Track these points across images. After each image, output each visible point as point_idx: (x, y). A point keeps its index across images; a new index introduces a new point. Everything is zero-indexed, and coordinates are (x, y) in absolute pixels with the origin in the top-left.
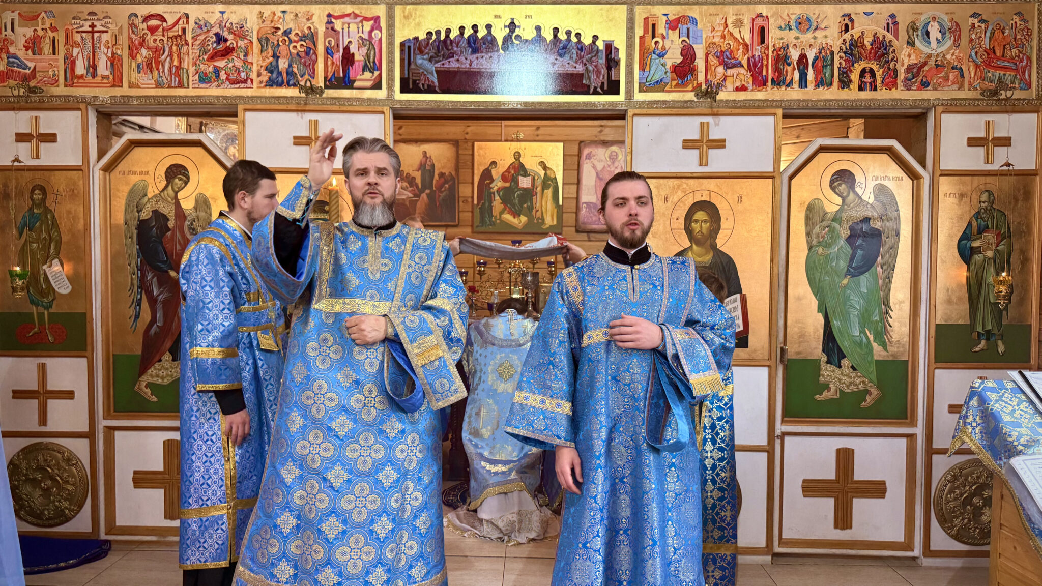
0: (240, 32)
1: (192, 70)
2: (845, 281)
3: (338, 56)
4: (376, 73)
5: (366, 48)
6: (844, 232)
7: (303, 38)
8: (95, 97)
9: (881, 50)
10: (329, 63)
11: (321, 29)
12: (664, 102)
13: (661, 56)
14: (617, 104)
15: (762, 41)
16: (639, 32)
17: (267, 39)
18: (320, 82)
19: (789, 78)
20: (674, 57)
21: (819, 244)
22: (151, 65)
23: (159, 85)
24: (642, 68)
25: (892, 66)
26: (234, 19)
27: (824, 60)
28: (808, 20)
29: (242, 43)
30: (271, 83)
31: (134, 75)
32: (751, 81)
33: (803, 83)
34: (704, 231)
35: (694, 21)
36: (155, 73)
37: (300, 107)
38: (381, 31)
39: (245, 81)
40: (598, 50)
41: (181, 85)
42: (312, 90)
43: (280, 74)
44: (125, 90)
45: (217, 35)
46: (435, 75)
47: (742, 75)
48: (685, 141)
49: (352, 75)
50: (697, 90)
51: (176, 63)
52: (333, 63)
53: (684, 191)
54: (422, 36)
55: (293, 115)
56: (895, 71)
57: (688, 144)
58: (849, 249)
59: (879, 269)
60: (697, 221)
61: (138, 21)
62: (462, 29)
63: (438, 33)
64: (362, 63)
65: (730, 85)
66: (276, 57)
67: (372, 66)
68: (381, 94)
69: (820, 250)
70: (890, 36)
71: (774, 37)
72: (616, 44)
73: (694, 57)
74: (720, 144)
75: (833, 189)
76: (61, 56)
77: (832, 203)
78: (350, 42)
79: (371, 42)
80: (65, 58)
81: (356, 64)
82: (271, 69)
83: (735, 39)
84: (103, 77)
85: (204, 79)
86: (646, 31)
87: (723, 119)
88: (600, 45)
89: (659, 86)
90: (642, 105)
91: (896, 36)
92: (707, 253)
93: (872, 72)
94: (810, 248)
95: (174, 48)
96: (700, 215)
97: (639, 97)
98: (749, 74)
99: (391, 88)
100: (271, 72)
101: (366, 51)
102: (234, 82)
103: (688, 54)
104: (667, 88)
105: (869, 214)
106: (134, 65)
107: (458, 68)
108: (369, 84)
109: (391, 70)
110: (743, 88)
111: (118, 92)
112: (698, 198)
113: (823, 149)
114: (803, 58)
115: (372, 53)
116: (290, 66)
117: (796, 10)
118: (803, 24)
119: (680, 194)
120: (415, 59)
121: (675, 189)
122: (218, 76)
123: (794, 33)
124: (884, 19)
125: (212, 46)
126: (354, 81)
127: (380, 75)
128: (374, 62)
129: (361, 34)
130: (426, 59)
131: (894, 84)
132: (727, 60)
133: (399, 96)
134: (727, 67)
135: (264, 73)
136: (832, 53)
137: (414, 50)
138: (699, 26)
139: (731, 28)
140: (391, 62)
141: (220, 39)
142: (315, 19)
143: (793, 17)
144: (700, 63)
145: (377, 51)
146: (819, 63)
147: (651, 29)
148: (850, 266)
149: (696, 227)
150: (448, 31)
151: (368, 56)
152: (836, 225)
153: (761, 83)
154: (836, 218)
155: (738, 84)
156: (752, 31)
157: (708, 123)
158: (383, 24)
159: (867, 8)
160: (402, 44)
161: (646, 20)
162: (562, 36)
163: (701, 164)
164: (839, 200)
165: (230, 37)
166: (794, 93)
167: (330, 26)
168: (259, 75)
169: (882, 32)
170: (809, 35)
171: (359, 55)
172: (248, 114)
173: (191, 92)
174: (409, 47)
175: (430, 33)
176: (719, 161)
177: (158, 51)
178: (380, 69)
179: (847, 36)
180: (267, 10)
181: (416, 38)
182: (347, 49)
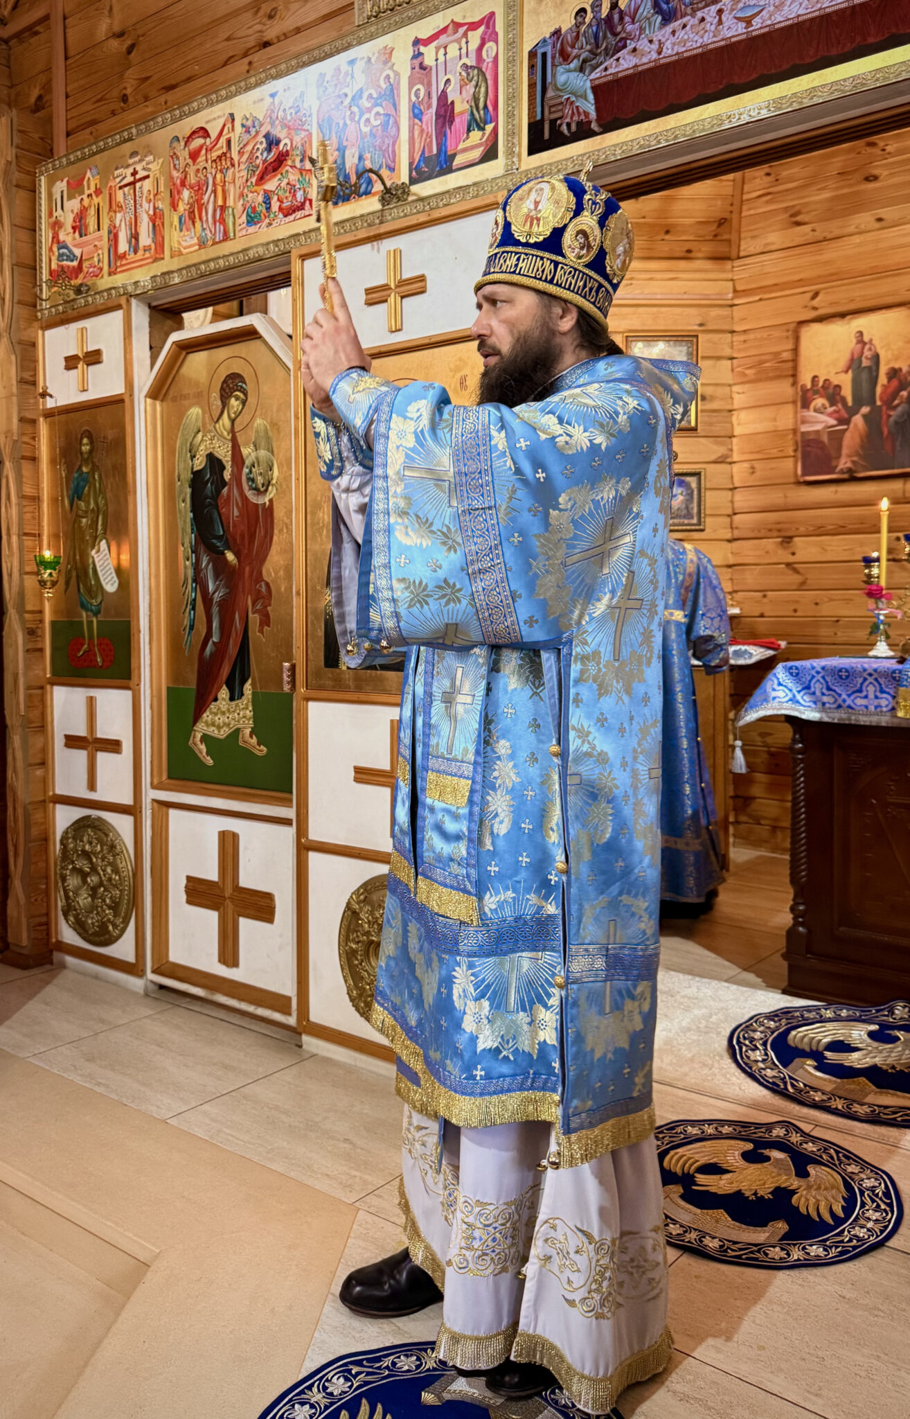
0: (296, 121)
3: (430, 115)
4: (489, 127)
5: (474, 83)
7: (379, 99)
8: (137, 284)
10: (417, 133)
11: (406, 72)
17: (331, 120)
26: (288, 101)
29: (298, 140)
37: (374, 230)
38: (497, 43)
39: (302, 207)
41: (226, 237)
42: (391, 193)
43: (347, 177)
45: (267, 136)
46: (591, 97)
49: (450, 145)
51: (220, 202)
52: (422, 131)
55: (365, 247)
64: (467, 117)
66: (342, 149)
67: (482, 116)
78: (448, 81)
79: (480, 70)
80: (110, 232)
81: (457, 120)
85: (253, 218)
95: (219, 176)
101: (473, 90)
102: (287, 212)
107: (636, 66)
108: (477, 154)
109: (513, 114)
111: (159, 268)
115: (483, 90)
116: (361, 157)
120: (554, 75)
122: (269, 207)
125: (262, 157)
126: (454, 156)
127: (497, 131)
128: (485, 107)
129: (465, 60)
130: (575, 70)
133: (526, 162)
137: (553, 58)
140: (513, 96)
141: (272, 142)
142: (396, 57)
145: (490, 82)
151: (476, 99)
158: (500, 25)
160: (533, 54)
165: (283, 134)
167: (417, 62)
172: (306, 264)
174: (544, 55)
175: (581, 13)
177: (201, 188)
178: (495, 118)
180: (330, 67)
182: (443, 96)
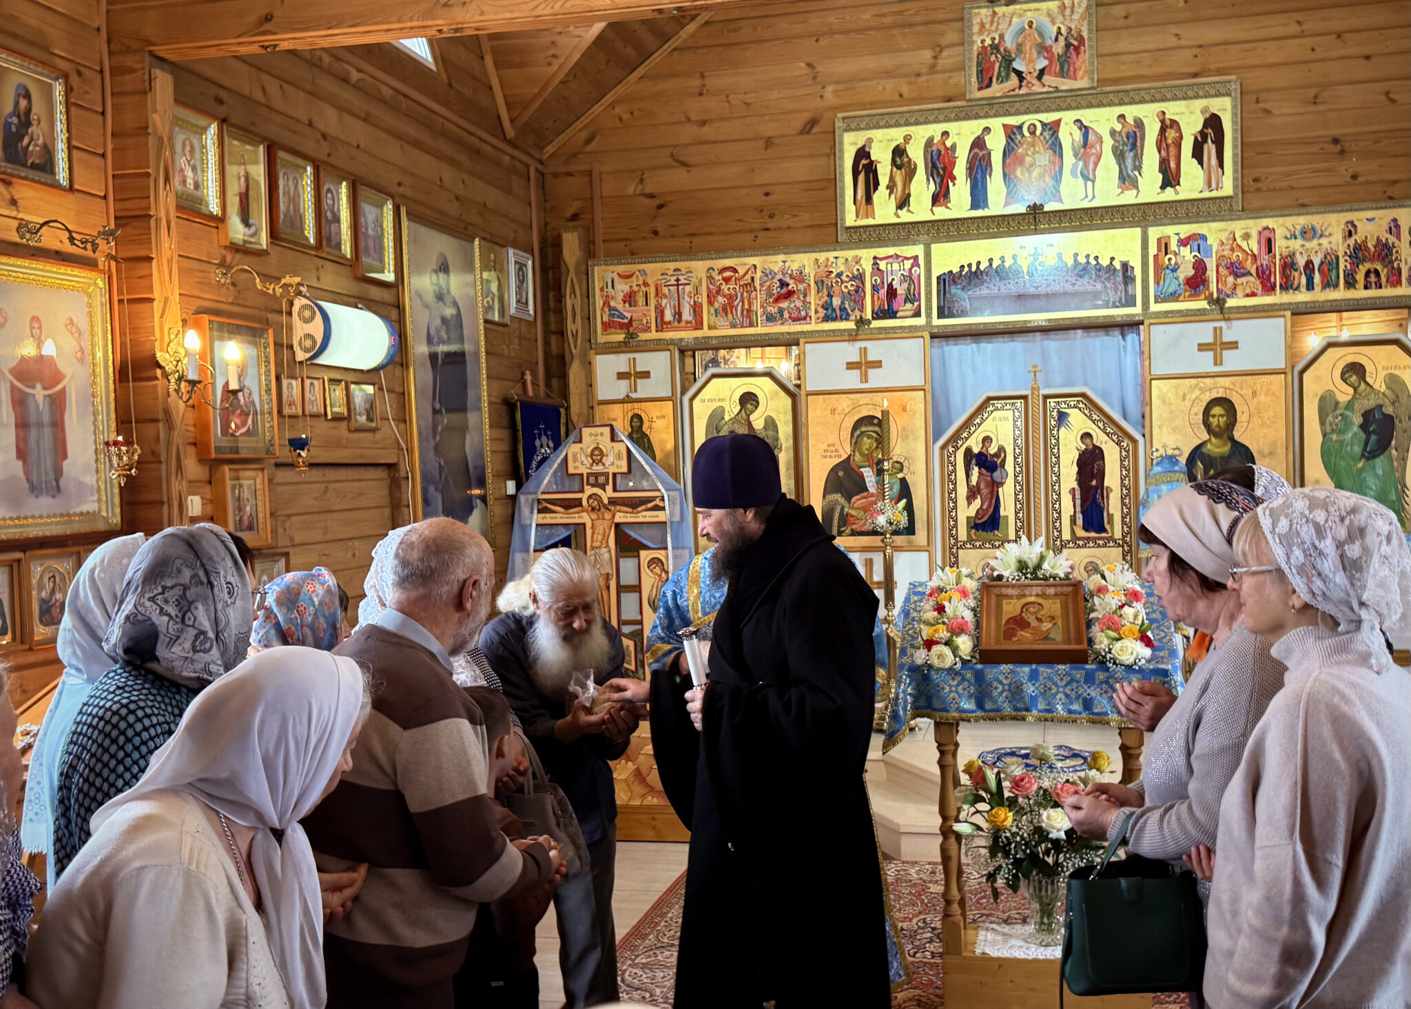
0: (800, 277)
1: (760, 312)
2: (1360, 465)
3: (883, 292)
4: (916, 304)
5: (907, 283)
6: (1357, 420)
7: (853, 278)
8: (681, 340)
9: (1385, 252)
10: (876, 298)
11: (868, 269)
12: (1179, 311)
13: (1174, 270)
14: (1134, 315)
15: (1270, 251)
16: (1153, 250)
17: (822, 282)
18: (868, 314)
19: (1296, 283)
20: (1187, 271)
21: (1333, 431)
22: (726, 310)
23: (733, 326)
24: (1157, 282)
25: (1395, 265)
26: (795, 267)
27: (1330, 263)
28: (1313, 229)
29: (801, 287)
30: (827, 319)
31: (713, 318)
32: (1260, 288)
33: (1310, 286)
34: (1222, 424)
35: (1204, 238)
36: (730, 315)
37: (852, 337)
38: (919, 268)
39: (805, 318)
40: (1115, 270)
41: (751, 325)
42: (861, 322)
43: (834, 310)
44: (705, 332)
45: (780, 281)
46: (968, 301)
47: (1253, 282)
48: (1199, 345)
49: (895, 307)
50: (1209, 299)
51: (746, 306)
52: (879, 298)
53: (1201, 389)
54: (956, 270)
55: (846, 344)
56: (1399, 270)
57: (1202, 347)
58: (1363, 436)
59: (1394, 452)
60: (1214, 416)
61: (715, 274)
62: (991, 260)
63: (970, 265)
64: (904, 296)
65: (1239, 291)
66: (830, 296)
67: (912, 298)
68: (921, 321)
69: (1334, 437)
70: (1392, 239)
71: (1281, 245)
72: (1131, 264)
73: (1205, 269)
74: (1234, 345)
75: (1345, 381)
76: (652, 307)
77: (1344, 394)
78: (893, 279)
79: (911, 278)
80: (656, 308)
81: (899, 297)
82: (827, 306)
83: (1244, 251)
84: (687, 322)
85: (770, 318)
86: (1159, 249)
87: (1235, 323)
88: (1117, 265)
89: (1174, 297)
90: (1158, 314)
91: (1399, 238)
92: (1225, 444)
93: (1377, 273)
94: (1324, 435)
95: (745, 294)
96: (1217, 410)
97: (1154, 307)
98: (1258, 282)
99: (929, 315)
100: (827, 309)
101: (907, 286)
102: (795, 320)
103: (1200, 267)
104: (1181, 298)
105: (1380, 402)
106: (712, 310)
108: (910, 313)
109: (929, 300)
110: (1253, 294)
111: (699, 334)
112: (1215, 395)
113: (1331, 345)
114: (1309, 265)
115: (912, 287)
116: (843, 303)
117: (1301, 221)
118: (1308, 233)
119: (1197, 392)
120: (950, 289)
121: (1192, 389)
122: (782, 316)
123: (1300, 241)
124: (1385, 224)
125: (776, 290)
126: (897, 312)
127: (919, 306)
128: (914, 294)
129: (902, 272)
130: (960, 289)
131: (1399, 282)
132: (1236, 270)
133: (936, 322)
134: (1237, 276)
135: (821, 310)
136: (1337, 258)
137: (949, 282)
138: (1209, 242)
139: (1239, 241)
140: (929, 293)
141: (783, 284)
142: (862, 261)
143: (1298, 227)
144: (1212, 274)
145: (917, 285)
146: (1325, 268)
147: (1164, 246)
148: (1365, 450)
149: (1214, 421)
150: (979, 263)
151: (909, 289)
152: (1349, 413)
153: (1269, 288)
154: (1350, 405)
155: (1248, 291)
156: (1259, 243)
157: (1221, 328)
158: (921, 261)
159: (1369, 214)
160: (938, 278)
161: (1159, 240)
162: (1082, 260)
163: (1216, 364)
164: (1351, 391)
165: (791, 282)
166: (1302, 297)
167: (875, 267)
168: (816, 312)
169: (1385, 236)
170: (1315, 242)
171: (901, 290)
172: (807, 346)
173: (760, 330)
174: (945, 280)
175: (962, 267)
176: (1232, 361)
177: (731, 298)
178: (919, 300)
179: (1351, 241)
180: (822, 256)
181: (951, 272)
182: (890, 286)
